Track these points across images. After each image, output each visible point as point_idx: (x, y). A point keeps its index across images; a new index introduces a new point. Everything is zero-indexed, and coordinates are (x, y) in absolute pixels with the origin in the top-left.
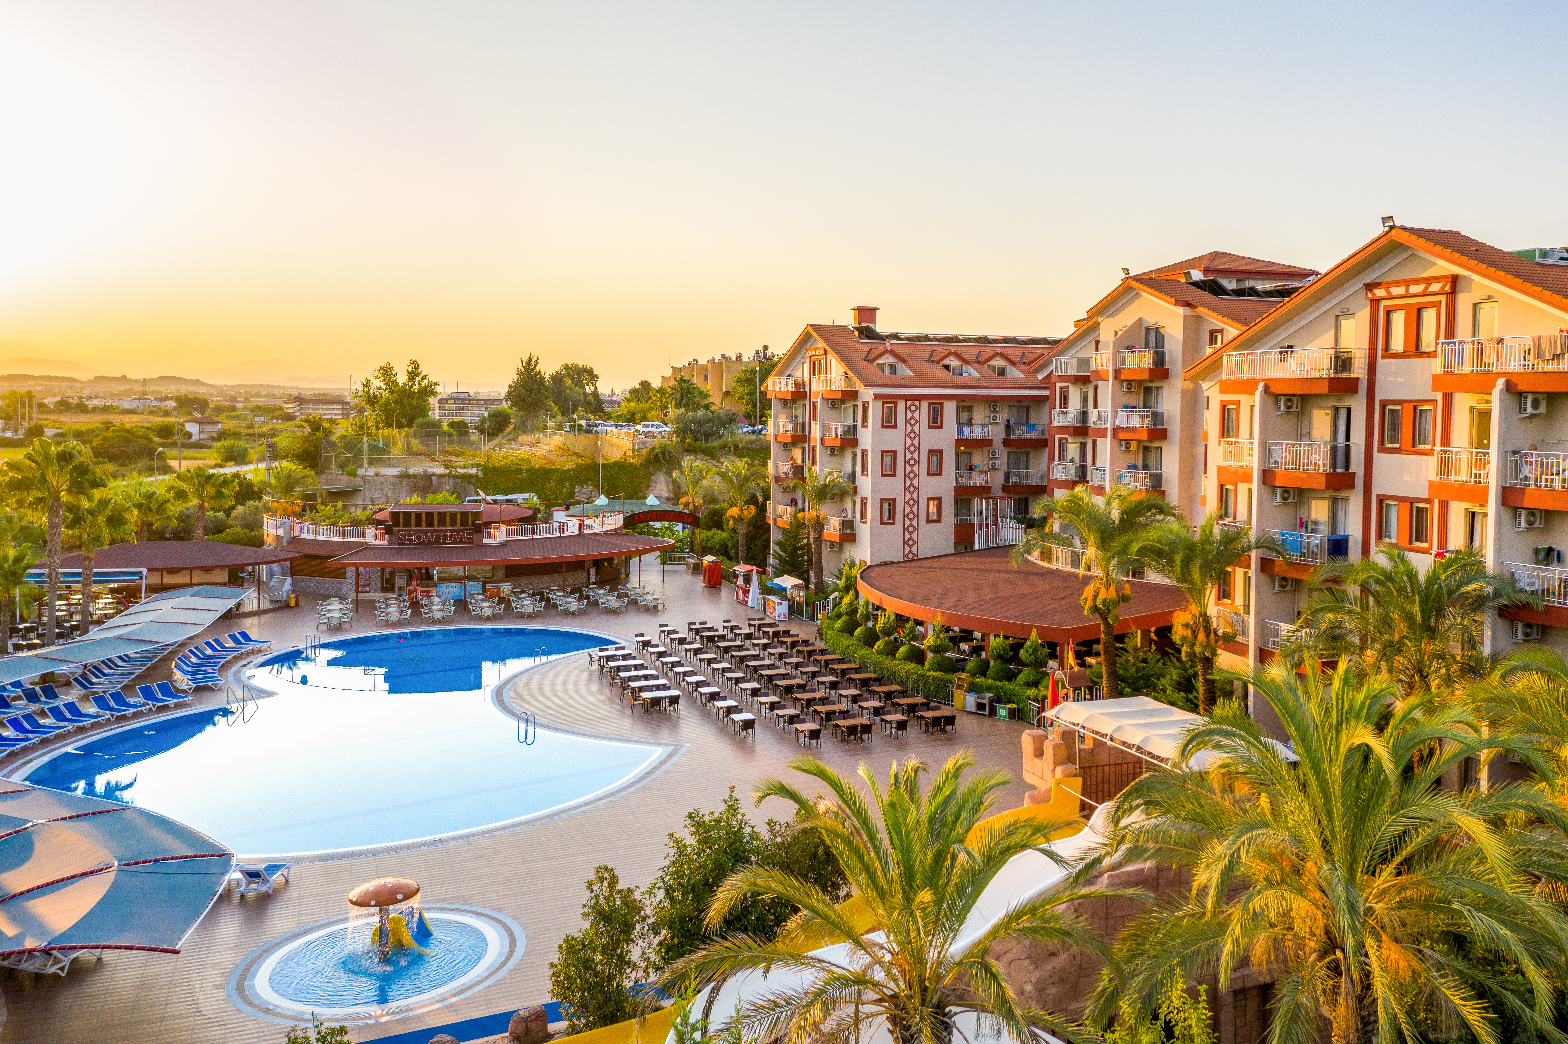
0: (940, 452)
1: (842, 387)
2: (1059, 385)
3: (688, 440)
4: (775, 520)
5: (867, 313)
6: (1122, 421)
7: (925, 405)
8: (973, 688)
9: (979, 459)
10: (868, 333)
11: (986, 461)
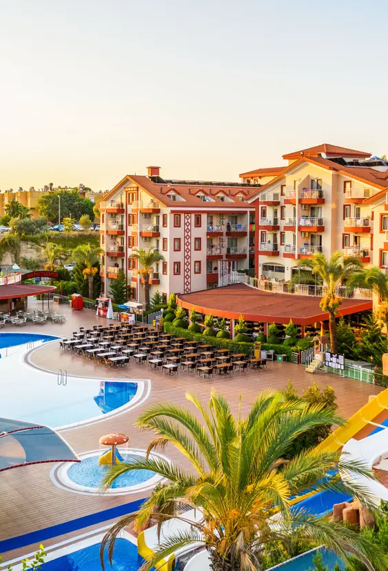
0: (200, 239)
1: (151, 206)
2: (260, 206)
3: (23, 234)
4: (107, 275)
5: (154, 170)
6: (302, 223)
7: (193, 216)
8: (263, 348)
9: (216, 242)
10: (157, 180)
11: (219, 243)
